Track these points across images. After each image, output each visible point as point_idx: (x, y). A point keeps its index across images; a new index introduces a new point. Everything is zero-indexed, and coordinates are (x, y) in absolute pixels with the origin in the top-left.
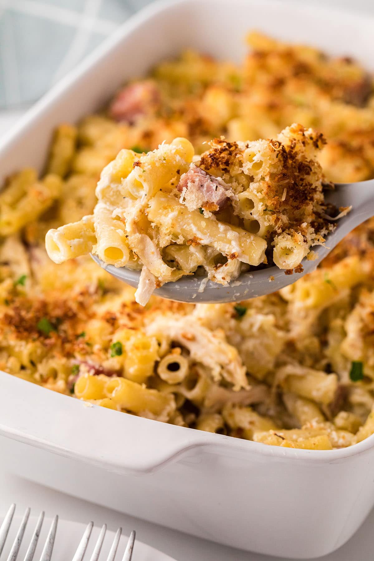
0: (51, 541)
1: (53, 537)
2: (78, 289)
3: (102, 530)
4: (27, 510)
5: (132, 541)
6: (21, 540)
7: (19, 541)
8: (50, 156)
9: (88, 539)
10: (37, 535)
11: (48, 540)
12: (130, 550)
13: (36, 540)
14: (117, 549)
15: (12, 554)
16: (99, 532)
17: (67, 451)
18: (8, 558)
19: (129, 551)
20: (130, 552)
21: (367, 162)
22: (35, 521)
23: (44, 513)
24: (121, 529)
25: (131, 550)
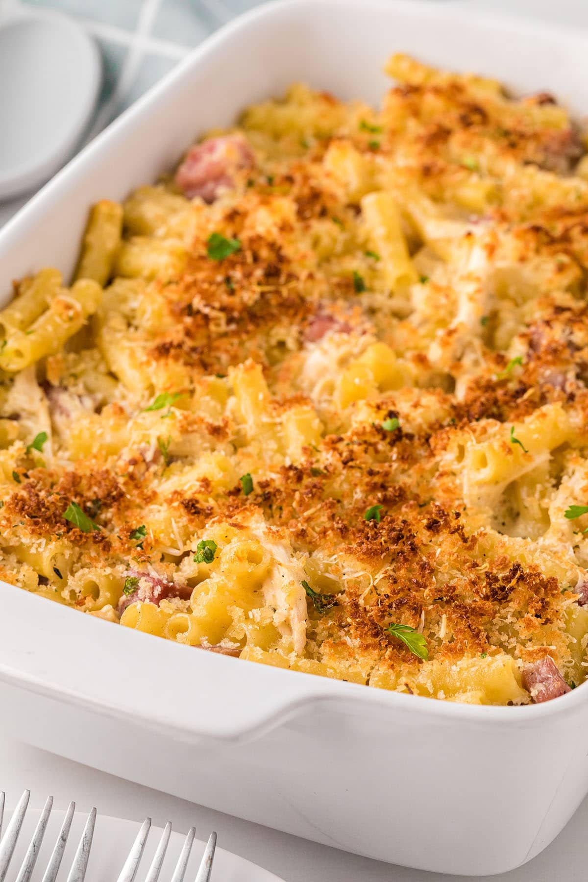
0: (85, 849)
1: (88, 842)
2: (127, 455)
3: (165, 832)
4: (48, 800)
5: (211, 849)
6: (38, 848)
7: (35, 847)
8: (84, 249)
9: (143, 845)
10: (64, 839)
11: (80, 846)
12: (207, 862)
13: (62, 847)
14: (187, 860)
15: (25, 869)
16: (160, 834)
17: (111, 709)
18: (17, 876)
19: (207, 864)
20: (208, 866)
21: (576, 258)
22: (60, 816)
23: (74, 805)
24: (194, 830)
25: (209, 862)
